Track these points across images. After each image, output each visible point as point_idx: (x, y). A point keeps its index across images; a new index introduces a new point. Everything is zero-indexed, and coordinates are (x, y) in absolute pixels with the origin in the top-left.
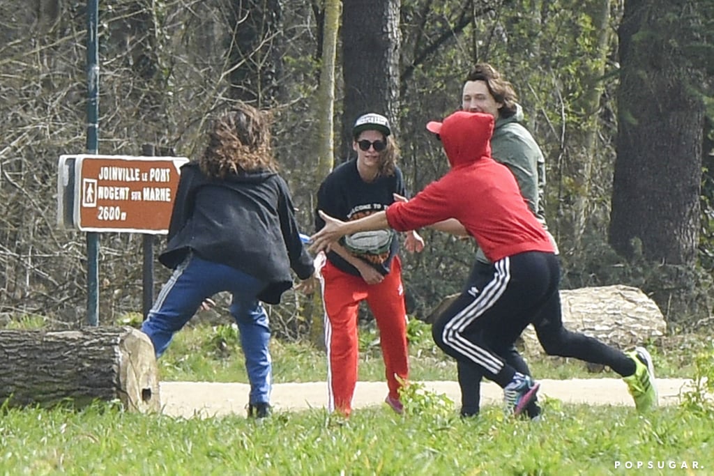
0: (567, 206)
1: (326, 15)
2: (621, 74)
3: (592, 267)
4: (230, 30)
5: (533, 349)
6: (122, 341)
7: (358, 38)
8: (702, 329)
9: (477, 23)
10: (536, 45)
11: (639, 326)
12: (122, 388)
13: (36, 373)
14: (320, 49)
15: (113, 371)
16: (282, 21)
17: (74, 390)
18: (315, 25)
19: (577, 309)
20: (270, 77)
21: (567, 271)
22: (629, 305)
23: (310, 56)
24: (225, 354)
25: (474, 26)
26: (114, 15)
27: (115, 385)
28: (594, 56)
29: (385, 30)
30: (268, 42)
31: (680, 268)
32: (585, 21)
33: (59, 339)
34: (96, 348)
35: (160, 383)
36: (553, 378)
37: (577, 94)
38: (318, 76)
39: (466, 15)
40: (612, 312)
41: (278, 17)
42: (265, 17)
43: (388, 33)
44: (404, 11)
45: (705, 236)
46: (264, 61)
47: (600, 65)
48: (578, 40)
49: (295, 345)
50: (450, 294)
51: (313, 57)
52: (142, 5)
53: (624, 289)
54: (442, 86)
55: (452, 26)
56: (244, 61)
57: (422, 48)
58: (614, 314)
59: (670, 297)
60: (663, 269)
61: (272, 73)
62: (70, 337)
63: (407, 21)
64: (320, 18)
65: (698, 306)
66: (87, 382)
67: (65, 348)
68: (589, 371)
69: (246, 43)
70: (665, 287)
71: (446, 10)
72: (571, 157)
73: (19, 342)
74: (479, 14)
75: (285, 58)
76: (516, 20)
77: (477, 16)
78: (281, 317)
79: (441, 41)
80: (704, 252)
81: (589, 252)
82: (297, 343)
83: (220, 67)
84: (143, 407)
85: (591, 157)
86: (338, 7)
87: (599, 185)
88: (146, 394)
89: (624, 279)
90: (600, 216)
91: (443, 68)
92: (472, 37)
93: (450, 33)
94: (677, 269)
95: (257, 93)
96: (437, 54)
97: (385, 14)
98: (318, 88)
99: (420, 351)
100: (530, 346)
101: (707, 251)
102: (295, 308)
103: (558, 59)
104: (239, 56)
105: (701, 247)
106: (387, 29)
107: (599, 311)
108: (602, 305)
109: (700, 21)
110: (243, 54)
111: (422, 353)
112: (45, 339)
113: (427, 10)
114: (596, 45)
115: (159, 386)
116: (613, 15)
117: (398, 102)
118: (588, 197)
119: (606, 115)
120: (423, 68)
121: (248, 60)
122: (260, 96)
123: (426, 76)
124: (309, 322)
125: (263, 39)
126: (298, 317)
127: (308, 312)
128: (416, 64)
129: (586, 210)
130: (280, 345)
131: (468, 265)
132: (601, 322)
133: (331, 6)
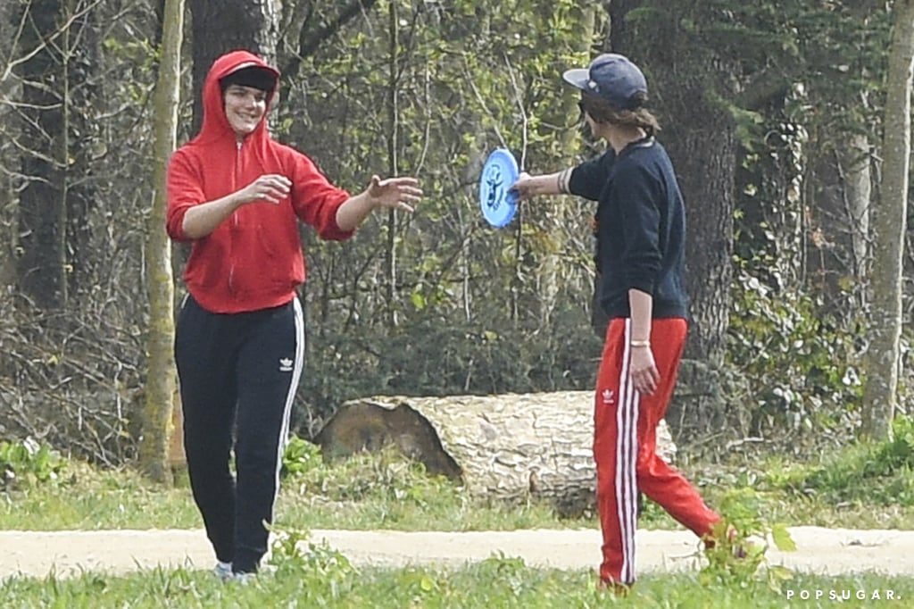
0: (528, 269)
3: (566, 362)
5: (475, 483)
8: (733, 457)
14: (159, 31)
19: (544, 424)
20: (82, 71)
21: (529, 367)
23: (147, 41)
24: (9, 487)
28: (574, 47)
30: (81, 18)
31: (699, 365)
36: (506, 530)
38: (155, 69)
43: (260, 4)
45: (737, 314)
46: (73, 48)
48: (550, 22)
49: (116, 474)
50: (350, 399)
51: (149, 43)
56: (43, 45)
57: (313, 30)
59: (684, 408)
61: (84, 66)
65: (726, 422)
68: (563, 516)
69: (47, 18)
75: (108, 44)
78: (95, 433)
80: (736, 336)
81: (561, 339)
82: (118, 470)
83: (6, 55)
87: (578, 238)
90: (577, 284)
91: (344, 62)
92: (389, 13)
93: (356, 9)
94: (694, 365)
95: (63, 95)
96: (336, 40)
98: (153, 89)
99: (303, 486)
100: (470, 479)
101: (741, 337)
102: (115, 419)
103: (517, 49)
104: (37, 38)
105: (732, 330)
107: (575, 428)
110: (42, 35)
111: (306, 489)
114: (578, 30)
117: (276, 111)
118: (561, 255)
120: (314, 62)
121: (49, 45)
122: (68, 99)
123: (319, 72)
124: (137, 440)
125: (74, 13)
126: (121, 433)
127: (135, 424)
128: (304, 54)
129: (559, 275)
130: (94, 474)
131: (378, 356)
132: (579, 442)
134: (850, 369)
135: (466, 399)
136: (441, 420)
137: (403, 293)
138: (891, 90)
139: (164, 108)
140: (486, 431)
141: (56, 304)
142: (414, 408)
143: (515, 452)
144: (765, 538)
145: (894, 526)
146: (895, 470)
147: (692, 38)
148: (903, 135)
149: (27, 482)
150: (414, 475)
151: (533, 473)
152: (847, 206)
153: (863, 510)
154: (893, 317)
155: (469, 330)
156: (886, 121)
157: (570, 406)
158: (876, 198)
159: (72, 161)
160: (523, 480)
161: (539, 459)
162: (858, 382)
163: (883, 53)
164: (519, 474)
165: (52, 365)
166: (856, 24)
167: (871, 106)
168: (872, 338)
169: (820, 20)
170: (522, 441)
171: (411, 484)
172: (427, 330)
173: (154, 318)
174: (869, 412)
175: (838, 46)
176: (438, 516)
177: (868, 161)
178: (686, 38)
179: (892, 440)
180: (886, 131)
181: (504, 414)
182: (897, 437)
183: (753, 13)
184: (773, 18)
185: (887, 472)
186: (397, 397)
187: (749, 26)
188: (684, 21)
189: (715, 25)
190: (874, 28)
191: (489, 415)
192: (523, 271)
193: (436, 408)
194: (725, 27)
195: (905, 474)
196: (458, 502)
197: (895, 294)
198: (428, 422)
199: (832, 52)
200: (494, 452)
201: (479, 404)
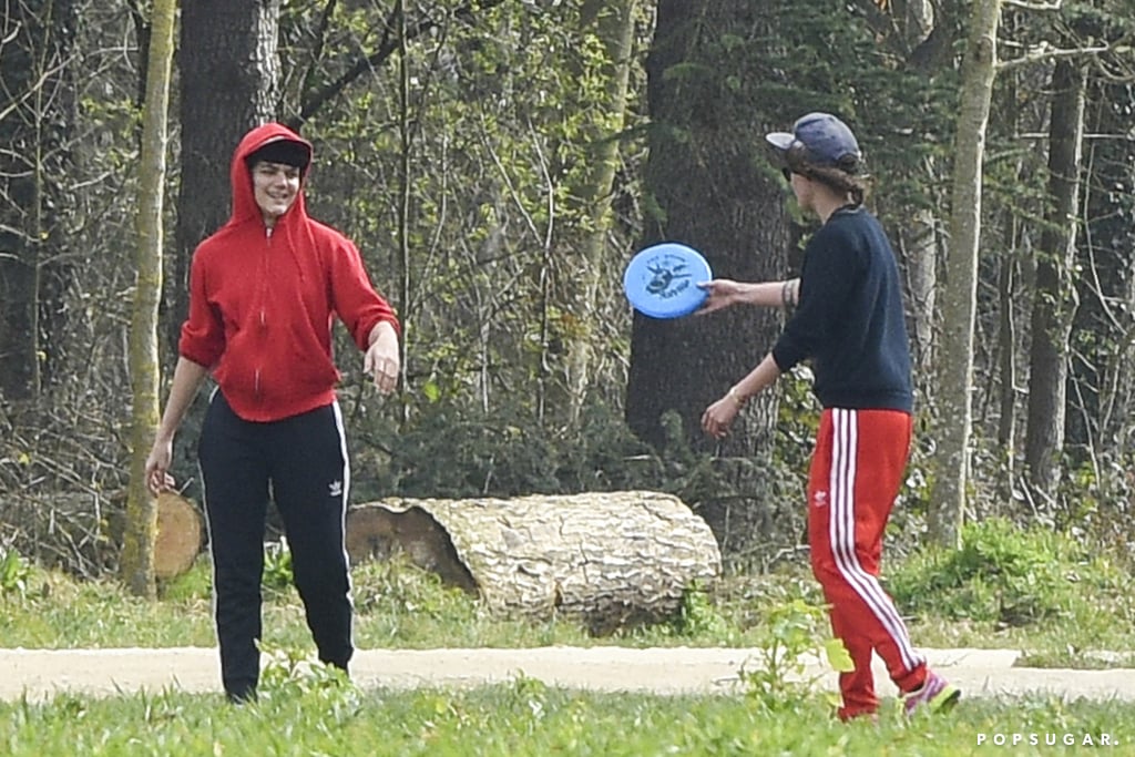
0: (554, 357)
1: (153, 30)
3: (598, 461)
5: (494, 596)
7: (208, 68)
8: (784, 565)
9: (407, 49)
10: (508, 86)
11: (675, 561)
14: (142, 88)
16: (79, 40)
18: (136, 48)
19: (573, 530)
20: (56, 135)
21: (556, 466)
22: (659, 524)
23: (129, 101)
25: (403, 54)
28: (607, 108)
29: (251, 57)
30: (56, 76)
31: (746, 461)
32: (594, 49)
36: (530, 647)
37: (576, 169)
38: (138, 135)
39: (390, 37)
40: (630, 534)
41: (72, 35)
42: (48, 35)
43: (256, 61)
44: (285, 26)
45: (789, 406)
46: (46, 107)
48: (581, 79)
49: (95, 585)
50: (357, 503)
51: (132, 102)
53: (651, 498)
55: (368, 52)
56: (14, 106)
57: (315, 89)
58: (635, 538)
59: (728, 513)
60: (718, 465)
61: (59, 128)
63: (291, 43)
64: (144, 35)
65: (775, 528)
68: (592, 635)
69: (18, 76)
70: (720, 495)
71: (357, 26)
72: (562, 277)
74: (412, 35)
75: (84, 103)
76: (476, 44)
77: (408, 38)
78: (70, 537)
79: (348, 78)
80: (787, 434)
81: (591, 436)
82: (98, 582)
85: (597, 273)
86: (172, 18)
87: (611, 323)
89: (651, 481)
90: (610, 375)
91: (350, 125)
92: (399, 71)
93: (363, 66)
94: (740, 462)
95: (34, 161)
96: (342, 100)
97: (253, 29)
98: (139, 156)
100: (488, 591)
101: (791, 434)
102: (93, 520)
103: (542, 110)
104: (7, 98)
105: (783, 426)
106: (256, 55)
107: (608, 533)
108: (614, 521)
109: (785, 48)
110: (13, 95)
113: (325, 25)
114: (611, 88)
116: (639, 36)
118: (591, 341)
119: (623, 204)
120: (317, 125)
121: (21, 106)
122: (40, 167)
123: (322, 137)
124: (119, 546)
125: (45, 70)
126: (99, 537)
127: (116, 527)
128: (305, 115)
129: (590, 366)
130: (71, 585)
131: (390, 453)
132: (610, 551)
133: (160, 13)
134: (917, 471)
135: (485, 502)
136: (457, 525)
137: (415, 384)
138: (960, 156)
139: (148, 179)
140: (506, 538)
141: (27, 395)
142: (428, 510)
143: (539, 560)
144: (818, 655)
145: (964, 643)
146: (964, 582)
147: (739, 98)
148: (974, 208)
150: (428, 588)
151: (559, 584)
152: (910, 286)
153: (928, 624)
154: (961, 414)
155: (488, 425)
156: (955, 192)
157: (602, 508)
158: (942, 277)
159: (45, 236)
160: (548, 591)
161: (567, 567)
162: (923, 484)
163: (950, 117)
164: (544, 585)
165: (23, 465)
166: (921, 84)
167: (937, 175)
168: (941, 438)
169: (883, 79)
170: (547, 547)
171: (424, 597)
172: (443, 425)
173: (139, 408)
174: (936, 518)
175: (900, 108)
176: (454, 633)
177: (933, 239)
178: (732, 98)
179: (960, 548)
180: (955, 205)
181: (526, 518)
182: (967, 545)
183: (805, 72)
184: (828, 76)
185: (954, 583)
186: (407, 500)
187: (802, 86)
188: (730, 79)
189: (765, 84)
190: (940, 87)
191: (511, 519)
192: (549, 360)
193: (452, 511)
194: (776, 86)
195: (976, 586)
196: (475, 617)
197: (964, 386)
198: (443, 529)
199: (895, 114)
200: (516, 558)
201: (501, 507)
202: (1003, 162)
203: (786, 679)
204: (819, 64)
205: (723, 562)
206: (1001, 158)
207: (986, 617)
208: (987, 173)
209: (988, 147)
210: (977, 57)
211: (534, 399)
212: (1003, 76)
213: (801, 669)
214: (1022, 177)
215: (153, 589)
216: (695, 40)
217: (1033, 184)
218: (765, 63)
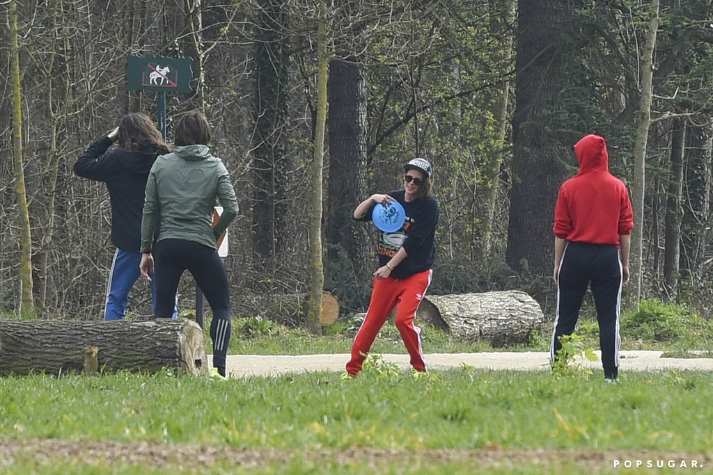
0: (478, 238)
1: (318, 112)
2: (514, 150)
3: (495, 278)
4: (254, 122)
5: (455, 332)
6: (182, 328)
7: (339, 126)
9: (418, 117)
10: (458, 131)
11: (526, 317)
12: (183, 359)
13: (125, 349)
14: (314, 134)
15: (176, 347)
16: (289, 116)
17: (150, 360)
18: (310, 119)
19: (485, 306)
20: (280, 153)
21: (478, 280)
22: (520, 304)
23: (307, 139)
24: (251, 336)
25: (416, 118)
26: (176, 112)
27: (178, 357)
28: (496, 138)
29: (357, 121)
30: (279, 130)
32: (490, 116)
33: (140, 326)
34: (164, 333)
35: (208, 356)
36: (470, 353)
37: (485, 163)
38: (313, 153)
39: (410, 112)
40: (508, 308)
41: (286, 114)
42: (276, 113)
43: (359, 123)
44: (369, 108)
46: (276, 142)
47: (500, 143)
48: (485, 127)
49: (298, 330)
51: (309, 140)
52: (195, 106)
53: (517, 293)
54: (395, 159)
55: (402, 118)
56: (263, 142)
57: (382, 134)
58: (510, 310)
59: (547, 298)
60: (542, 279)
61: (281, 150)
62: (147, 325)
63: (372, 115)
64: (314, 114)
66: (159, 355)
67: (144, 333)
68: (494, 347)
69: (265, 130)
70: (543, 291)
71: (397, 108)
72: (480, 205)
73: (114, 329)
75: (291, 140)
76: (444, 114)
77: (418, 112)
78: (288, 312)
79: (395, 128)
81: (493, 269)
83: (246, 147)
84: (196, 372)
85: (494, 205)
86: (325, 106)
87: (500, 224)
88: (198, 363)
89: (516, 286)
90: (500, 245)
91: (395, 147)
92: (414, 126)
93: (400, 123)
95: (272, 164)
96: (392, 137)
97: (357, 110)
98: (312, 161)
100: (452, 331)
102: (297, 306)
103: (472, 140)
104: (260, 139)
106: (359, 120)
107: (500, 307)
108: (502, 303)
109: (567, 115)
110: (262, 137)
111: (381, 335)
112: (131, 327)
113: (385, 107)
114: (497, 130)
115: (207, 357)
116: (509, 111)
117: (366, 169)
118: (492, 231)
119: (505, 177)
120: (382, 147)
121: (266, 142)
122: (274, 166)
123: (384, 152)
124: (306, 314)
125: (276, 128)
126: (299, 312)
127: (306, 307)
128: (377, 144)
129: (491, 240)
130: (288, 331)
132: (501, 314)
133: (321, 105)
135: (451, 296)
136: (441, 305)
138: (636, 157)
139: (316, 169)
140: (459, 308)
141: (270, 256)
142: (429, 300)
143: (473, 318)
145: (640, 348)
146: (640, 325)
147: (549, 136)
148: (642, 177)
149: (257, 333)
150: (429, 330)
151: (481, 327)
153: (626, 341)
154: (638, 257)
155: (453, 265)
156: (635, 171)
157: (497, 297)
159: (276, 193)
160: (476, 329)
161: (483, 321)
163: (633, 141)
164: (475, 327)
165: (269, 283)
166: (621, 128)
167: (628, 164)
169: (605, 127)
170: (476, 313)
171: (428, 333)
173: (314, 261)
175: (613, 138)
176: (439, 347)
178: (547, 136)
179: (639, 311)
180: (634, 175)
181: (467, 301)
182: (641, 311)
183: (576, 125)
185: (637, 325)
188: (546, 127)
189: (560, 130)
190: (630, 130)
191: (461, 302)
192: (476, 239)
193: (438, 300)
194: (564, 130)
195: (645, 326)
196: (448, 341)
197: (639, 247)
198: (435, 306)
199: (611, 141)
200: (464, 317)
201: (457, 298)
202: (654, 159)
203: (569, 364)
204: (581, 121)
205: (545, 318)
206: (653, 157)
207: (648, 338)
208: (648, 163)
209: (648, 153)
210: (643, 118)
211: (470, 255)
212: (654, 124)
213: (574, 360)
214: (661, 163)
215: (320, 332)
216: (531, 113)
217: (667, 167)
218: (559, 121)
